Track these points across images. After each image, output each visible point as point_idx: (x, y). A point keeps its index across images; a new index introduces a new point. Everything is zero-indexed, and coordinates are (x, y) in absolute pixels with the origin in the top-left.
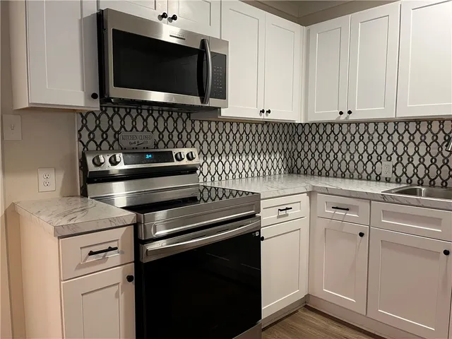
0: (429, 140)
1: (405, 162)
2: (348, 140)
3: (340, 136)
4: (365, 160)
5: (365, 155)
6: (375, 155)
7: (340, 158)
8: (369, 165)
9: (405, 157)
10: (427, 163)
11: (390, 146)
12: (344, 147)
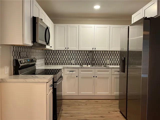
0: (82, 55)
1: (77, 60)
2: (63, 55)
3: (61, 54)
4: (68, 60)
5: (68, 59)
6: (70, 59)
7: (61, 60)
8: (69, 61)
9: (77, 59)
10: (82, 60)
11: (74, 56)
12: (62, 57)
